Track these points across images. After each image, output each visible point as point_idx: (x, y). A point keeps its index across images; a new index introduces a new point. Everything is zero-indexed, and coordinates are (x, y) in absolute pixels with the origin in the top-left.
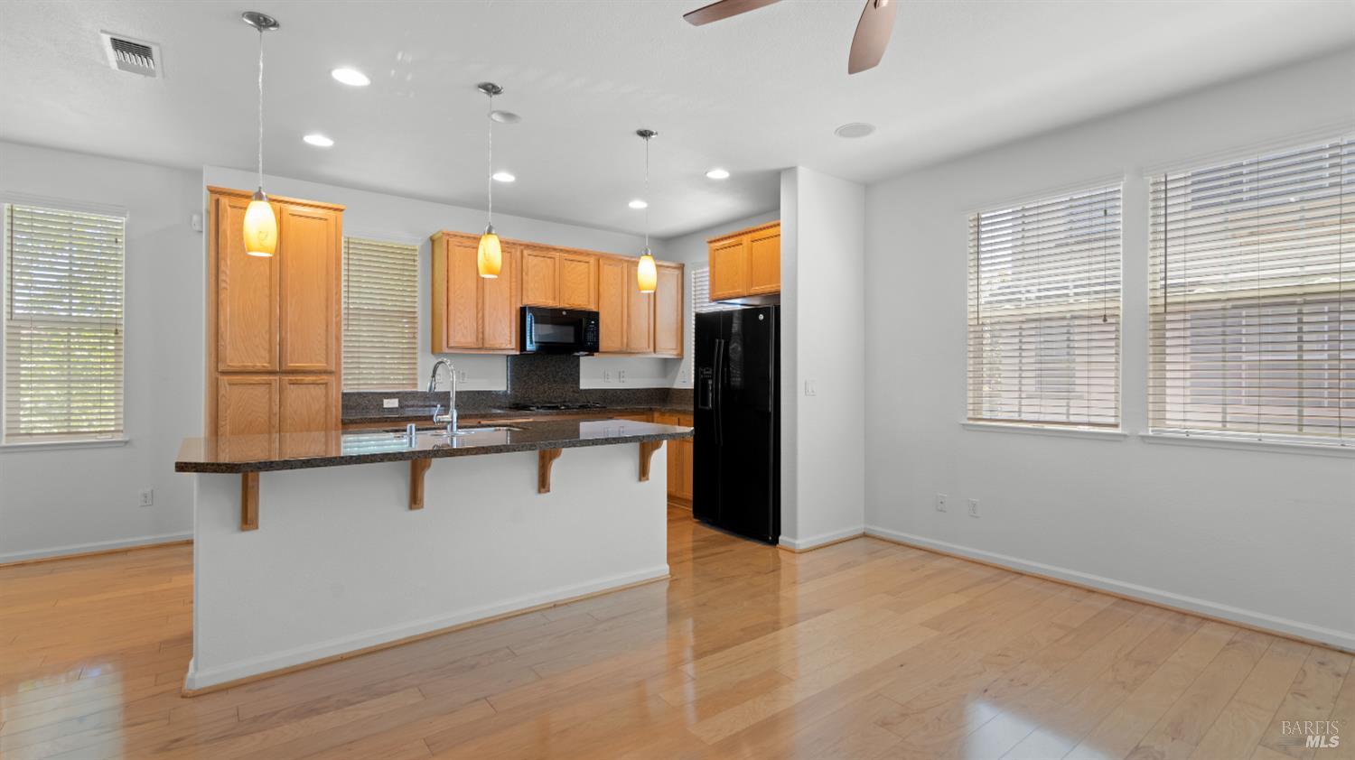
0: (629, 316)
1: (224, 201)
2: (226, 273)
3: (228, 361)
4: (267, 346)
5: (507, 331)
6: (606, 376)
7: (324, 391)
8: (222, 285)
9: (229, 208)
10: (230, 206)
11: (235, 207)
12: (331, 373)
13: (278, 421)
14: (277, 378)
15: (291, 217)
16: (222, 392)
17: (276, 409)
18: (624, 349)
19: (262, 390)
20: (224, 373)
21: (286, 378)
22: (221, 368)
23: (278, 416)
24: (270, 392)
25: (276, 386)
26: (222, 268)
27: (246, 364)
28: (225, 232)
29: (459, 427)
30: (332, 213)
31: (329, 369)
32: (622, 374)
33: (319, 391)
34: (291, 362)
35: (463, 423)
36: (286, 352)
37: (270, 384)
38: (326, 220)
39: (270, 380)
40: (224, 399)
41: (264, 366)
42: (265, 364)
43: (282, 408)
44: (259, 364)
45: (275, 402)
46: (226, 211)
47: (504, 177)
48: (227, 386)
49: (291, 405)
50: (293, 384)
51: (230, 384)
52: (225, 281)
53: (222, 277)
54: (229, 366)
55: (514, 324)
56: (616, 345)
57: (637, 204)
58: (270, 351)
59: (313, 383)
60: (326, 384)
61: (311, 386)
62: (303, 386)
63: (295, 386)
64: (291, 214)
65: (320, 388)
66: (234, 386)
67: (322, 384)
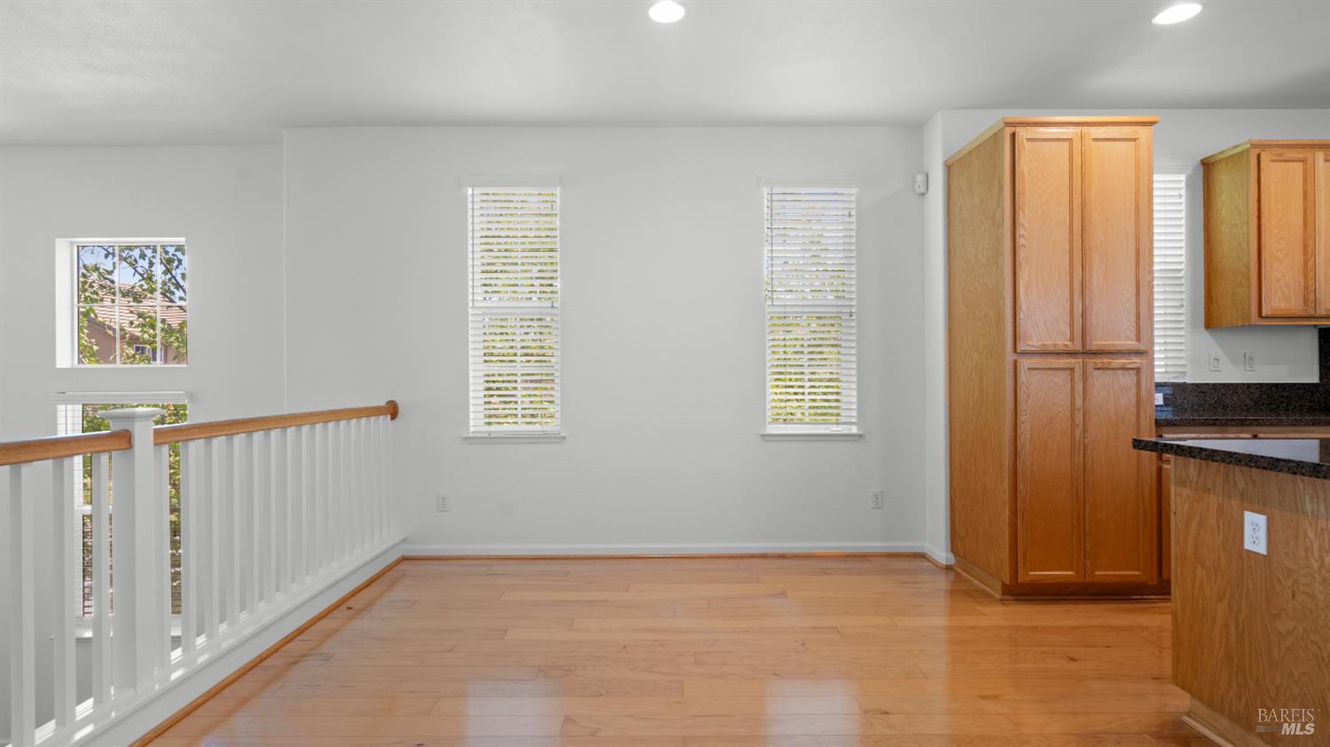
1: (1021, 134)
2: (1024, 226)
3: (1028, 338)
4: (1068, 318)
7: (1135, 379)
8: (1021, 241)
9: (1026, 141)
10: (1028, 139)
11: (1034, 140)
12: (1142, 354)
13: (1081, 418)
14: (1080, 361)
15: (1093, 143)
16: (1022, 378)
17: (1079, 402)
19: (1064, 376)
20: (1024, 353)
21: (1091, 362)
22: (1020, 347)
23: (1082, 411)
24: (1072, 380)
25: (1078, 373)
26: (1020, 219)
27: (1046, 343)
28: (1023, 173)
30: (1143, 130)
31: (1140, 348)
33: (1128, 379)
34: (1095, 340)
36: (1091, 327)
37: (1072, 369)
38: (1134, 140)
39: (1072, 364)
40: (1025, 387)
41: (1066, 346)
42: (1066, 343)
43: (1086, 402)
44: (1059, 342)
45: (1078, 392)
46: (1024, 146)
48: (1028, 370)
49: (1096, 398)
50: (1099, 369)
51: (1030, 368)
52: (1023, 236)
53: (1020, 231)
54: (1029, 344)
58: (1072, 325)
59: (1121, 368)
60: (1138, 370)
61: (1120, 372)
62: (1110, 371)
63: (1101, 372)
64: (1094, 140)
65: (1130, 375)
66: (1034, 372)
67: (1133, 369)
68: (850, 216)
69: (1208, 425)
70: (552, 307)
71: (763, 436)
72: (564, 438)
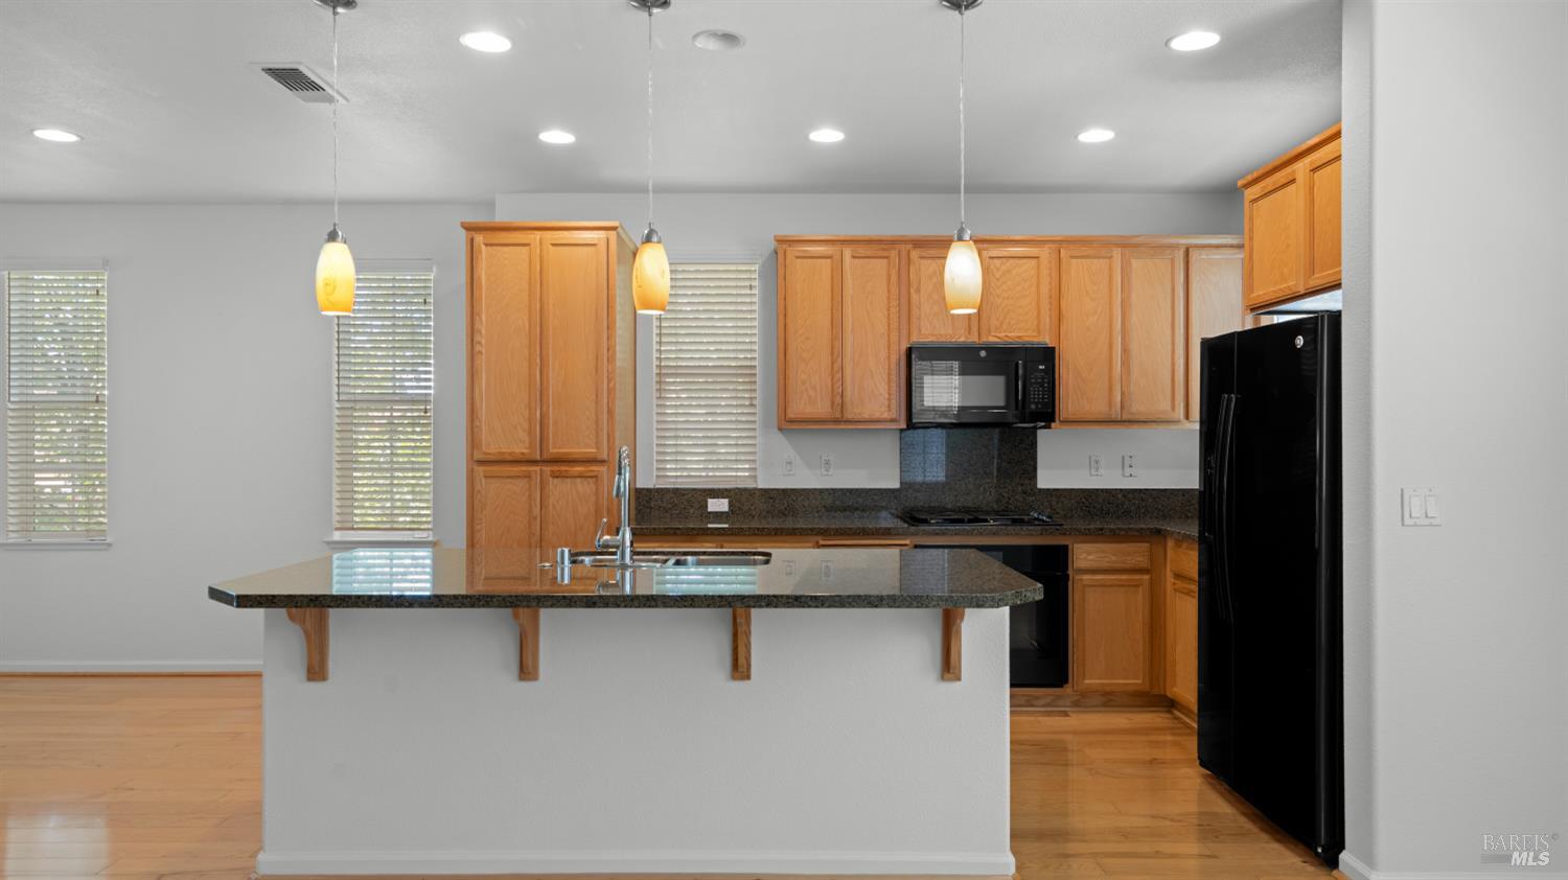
0: (1125, 350)
1: (479, 238)
2: (483, 332)
3: (484, 448)
4: (526, 426)
5: (883, 389)
6: (1094, 465)
7: (594, 487)
8: (478, 348)
9: (483, 247)
10: (486, 245)
11: (491, 245)
12: (603, 462)
13: (538, 528)
14: (538, 468)
15: (552, 249)
16: (477, 487)
17: (536, 511)
18: (1116, 413)
19: (522, 483)
20: (481, 462)
21: (547, 469)
22: (478, 456)
23: (539, 518)
24: (530, 489)
25: (535, 479)
26: (477, 326)
27: (504, 451)
28: (479, 278)
29: (634, 553)
30: (602, 234)
31: (599, 457)
32: (1127, 462)
33: (587, 487)
34: (554, 448)
35: (641, 547)
36: (548, 433)
37: (529, 477)
38: (596, 244)
39: (530, 471)
40: (479, 496)
41: (523, 454)
42: (524, 450)
43: (544, 509)
44: (517, 451)
45: (535, 501)
46: (480, 251)
47: (827, 136)
48: (483, 480)
49: (554, 506)
50: (557, 477)
51: (486, 477)
52: (482, 343)
53: (477, 338)
54: (485, 453)
55: (894, 377)
56: (1098, 408)
57: (1095, 136)
58: (530, 433)
59: (580, 476)
60: (596, 477)
61: (578, 480)
62: (569, 480)
63: (559, 480)
64: (553, 245)
65: (589, 483)
66: (492, 480)
67: (592, 477)
68: (425, 302)
69: (669, 534)
70: (97, 401)
71: (328, 543)
72: (109, 545)
